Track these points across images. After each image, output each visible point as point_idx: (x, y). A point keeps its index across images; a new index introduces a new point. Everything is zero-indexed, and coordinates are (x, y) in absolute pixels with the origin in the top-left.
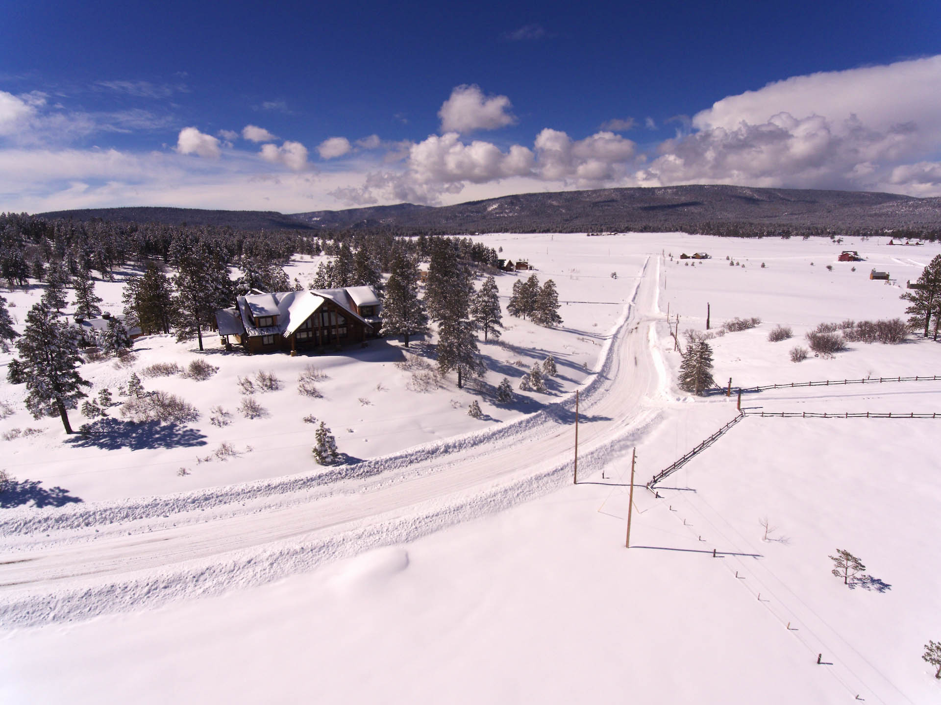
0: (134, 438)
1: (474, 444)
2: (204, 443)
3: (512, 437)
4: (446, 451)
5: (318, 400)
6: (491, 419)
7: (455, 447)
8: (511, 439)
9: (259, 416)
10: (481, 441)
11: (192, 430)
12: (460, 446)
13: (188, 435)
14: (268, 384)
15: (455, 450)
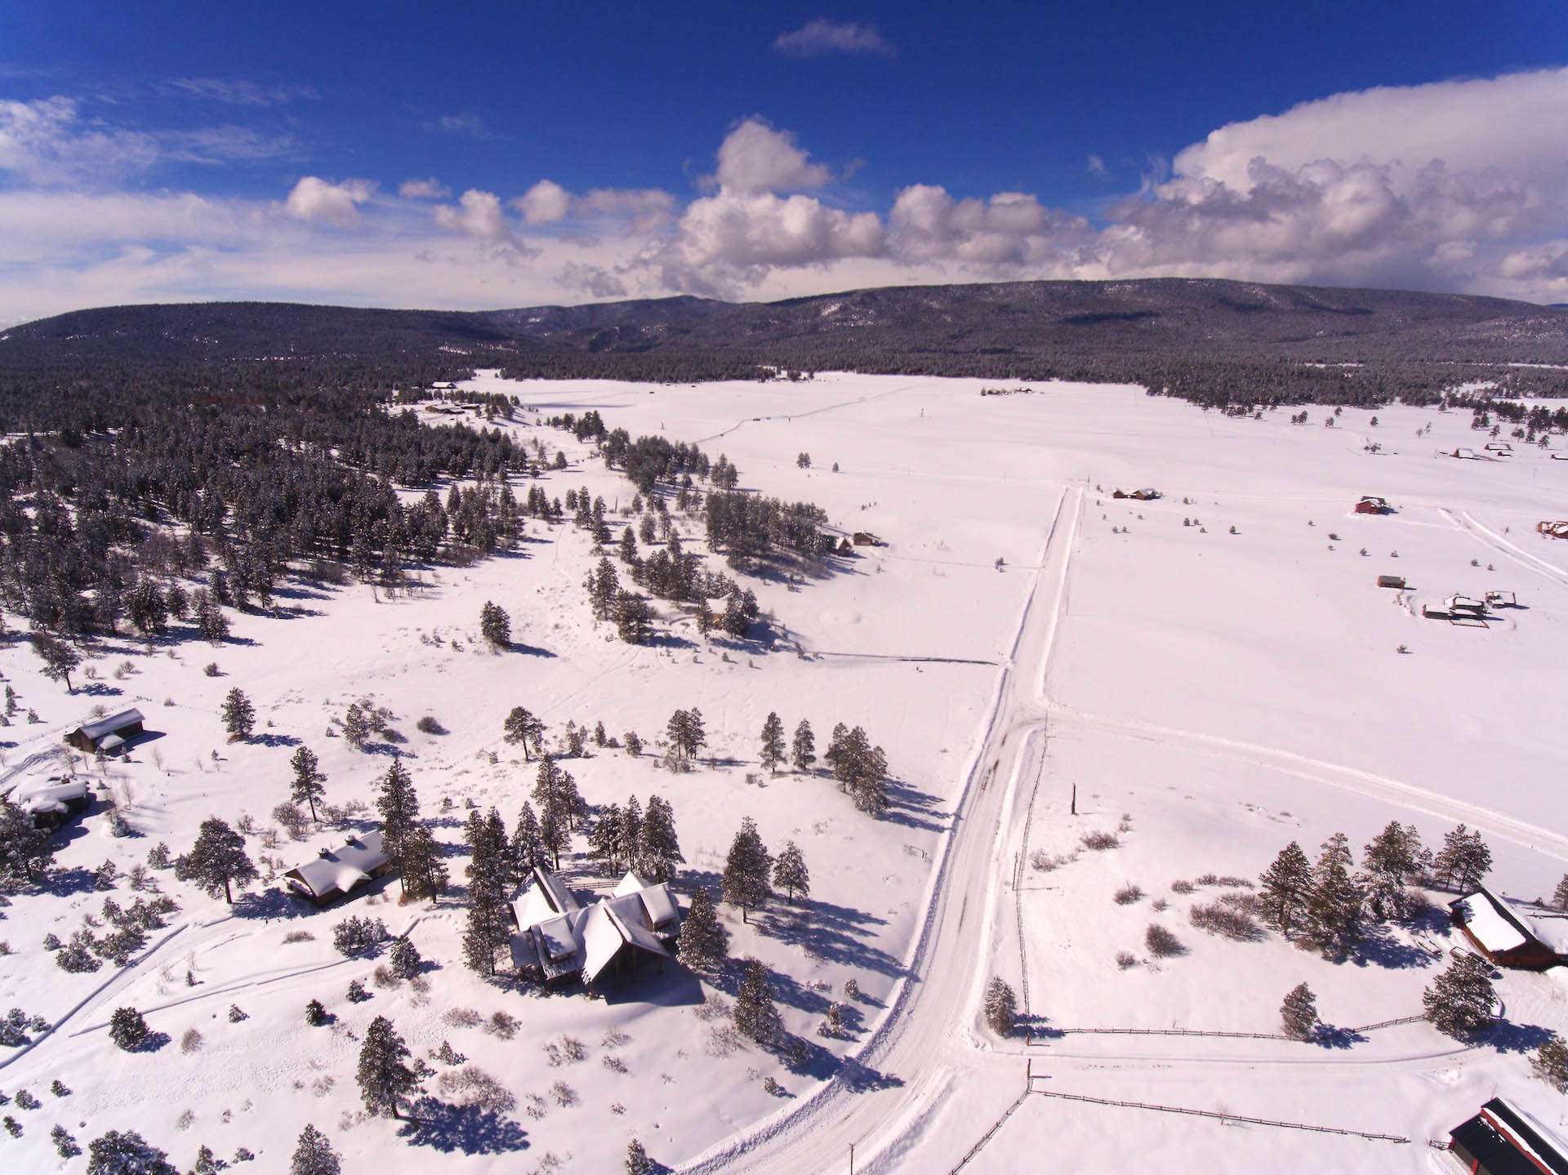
0: (461, 1132)
1: (769, 1137)
2: (526, 1145)
3: (803, 1123)
4: (742, 1151)
5: (623, 1075)
6: (785, 1094)
7: (750, 1143)
8: (802, 1125)
9: (570, 1102)
10: (775, 1133)
11: (512, 1123)
12: (754, 1142)
13: (510, 1131)
14: (574, 1051)
15: (751, 1148)
